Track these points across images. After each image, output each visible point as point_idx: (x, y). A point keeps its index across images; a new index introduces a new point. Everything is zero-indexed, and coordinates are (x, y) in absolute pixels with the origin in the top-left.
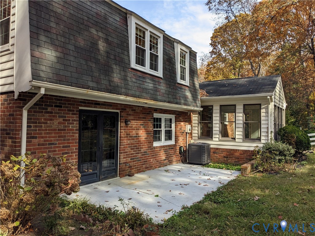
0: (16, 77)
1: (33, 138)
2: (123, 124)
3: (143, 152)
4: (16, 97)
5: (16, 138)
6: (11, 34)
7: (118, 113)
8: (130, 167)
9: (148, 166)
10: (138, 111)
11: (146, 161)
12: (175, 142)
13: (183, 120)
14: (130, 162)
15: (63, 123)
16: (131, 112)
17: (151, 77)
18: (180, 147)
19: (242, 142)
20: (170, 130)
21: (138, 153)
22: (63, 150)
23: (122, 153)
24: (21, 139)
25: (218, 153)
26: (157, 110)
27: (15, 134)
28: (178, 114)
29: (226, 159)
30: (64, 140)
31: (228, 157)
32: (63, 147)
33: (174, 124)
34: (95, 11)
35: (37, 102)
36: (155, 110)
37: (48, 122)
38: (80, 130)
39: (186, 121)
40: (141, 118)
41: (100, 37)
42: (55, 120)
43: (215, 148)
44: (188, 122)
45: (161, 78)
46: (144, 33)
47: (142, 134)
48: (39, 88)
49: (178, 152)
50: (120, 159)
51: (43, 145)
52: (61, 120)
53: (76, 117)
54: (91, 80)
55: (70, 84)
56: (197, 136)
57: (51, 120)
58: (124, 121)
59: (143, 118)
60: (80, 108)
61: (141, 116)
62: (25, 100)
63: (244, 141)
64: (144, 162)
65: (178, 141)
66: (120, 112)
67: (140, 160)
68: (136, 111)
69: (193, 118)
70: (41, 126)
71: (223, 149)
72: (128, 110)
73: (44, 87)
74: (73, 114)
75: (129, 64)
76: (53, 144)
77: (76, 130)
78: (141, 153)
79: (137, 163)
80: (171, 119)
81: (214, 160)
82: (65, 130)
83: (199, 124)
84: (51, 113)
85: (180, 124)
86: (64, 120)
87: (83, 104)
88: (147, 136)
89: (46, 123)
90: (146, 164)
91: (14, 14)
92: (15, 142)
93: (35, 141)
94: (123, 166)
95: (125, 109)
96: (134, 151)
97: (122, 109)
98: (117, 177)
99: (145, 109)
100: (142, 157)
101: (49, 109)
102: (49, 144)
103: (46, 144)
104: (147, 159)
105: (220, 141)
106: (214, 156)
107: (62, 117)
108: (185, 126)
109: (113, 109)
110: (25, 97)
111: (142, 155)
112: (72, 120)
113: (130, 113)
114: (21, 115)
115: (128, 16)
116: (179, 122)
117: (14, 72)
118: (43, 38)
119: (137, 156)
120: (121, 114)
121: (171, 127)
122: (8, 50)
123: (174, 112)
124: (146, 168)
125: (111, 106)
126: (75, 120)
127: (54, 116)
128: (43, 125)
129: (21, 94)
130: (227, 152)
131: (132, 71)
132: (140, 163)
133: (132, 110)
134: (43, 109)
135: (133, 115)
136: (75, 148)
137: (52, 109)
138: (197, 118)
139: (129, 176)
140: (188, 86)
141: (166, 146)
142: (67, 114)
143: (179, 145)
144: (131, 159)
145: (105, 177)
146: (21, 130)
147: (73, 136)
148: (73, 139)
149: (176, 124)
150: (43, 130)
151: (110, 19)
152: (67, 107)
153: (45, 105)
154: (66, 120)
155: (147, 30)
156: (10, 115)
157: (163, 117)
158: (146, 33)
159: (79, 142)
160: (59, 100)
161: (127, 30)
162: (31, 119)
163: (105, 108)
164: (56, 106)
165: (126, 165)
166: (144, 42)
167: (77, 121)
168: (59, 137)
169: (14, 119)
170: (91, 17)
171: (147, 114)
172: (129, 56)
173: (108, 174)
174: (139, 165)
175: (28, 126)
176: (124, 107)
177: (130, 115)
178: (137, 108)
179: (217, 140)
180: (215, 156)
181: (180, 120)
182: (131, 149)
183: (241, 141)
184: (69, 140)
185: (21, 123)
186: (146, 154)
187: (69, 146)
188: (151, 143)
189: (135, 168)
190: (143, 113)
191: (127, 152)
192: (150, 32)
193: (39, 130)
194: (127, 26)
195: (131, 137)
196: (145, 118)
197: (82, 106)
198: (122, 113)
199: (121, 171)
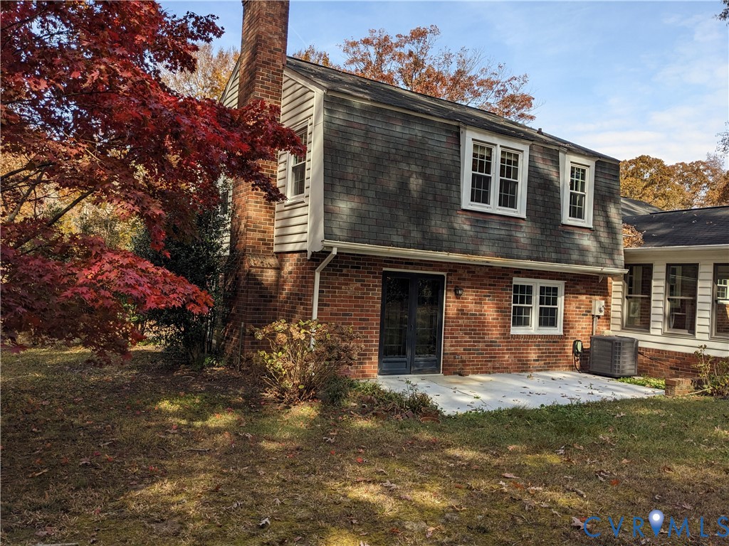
0: (310, 234)
1: (325, 305)
2: (451, 295)
3: (488, 342)
4: (308, 258)
5: (307, 304)
6: (307, 183)
7: (443, 276)
8: (463, 361)
9: (498, 365)
10: (480, 274)
11: (495, 357)
12: (564, 331)
13: (584, 291)
14: (462, 354)
15: (361, 289)
16: (466, 275)
17: (502, 219)
18: (575, 342)
19: (708, 339)
20: (554, 309)
21: (479, 342)
22: (360, 324)
23: (448, 338)
24: (312, 305)
25: (660, 360)
26: (520, 273)
27: (307, 300)
28: (571, 280)
29: (674, 373)
30: (362, 311)
31: (678, 369)
32: (360, 320)
33: (563, 297)
34: (407, 137)
35: (331, 262)
36: (515, 272)
37: (343, 287)
38: (383, 299)
39: (594, 292)
40: (486, 285)
41: (412, 172)
42: (351, 285)
43: (653, 349)
44: (598, 295)
45: (523, 219)
46: (490, 150)
47: (490, 312)
48: (332, 247)
49: (570, 349)
50: (444, 347)
51: (336, 314)
52: (359, 285)
53: (378, 282)
54: (395, 233)
55: (367, 240)
56: (620, 323)
57: (347, 284)
58: (453, 289)
59: (490, 285)
60: (384, 269)
61: (486, 281)
62: (318, 260)
63: (712, 339)
64: (490, 357)
65: (571, 330)
66: (447, 275)
67: (483, 354)
68: (476, 273)
69: (614, 288)
70: (335, 292)
71: (669, 351)
72: (460, 271)
73: (336, 246)
74: (374, 277)
75: (459, 204)
76: (347, 315)
77: (378, 299)
78: (485, 342)
79: (476, 357)
80: (557, 288)
81: (650, 372)
82: (363, 298)
83: (624, 299)
84: (347, 275)
85: (577, 297)
86: (362, 285)
87: (388, 264)
88: (498, 315)
89: (341, 288)
90: (494, 361)
91: (310, 160)
92: (306, 309)
93: (327, 309)
94: (451, 358)
95: (456, 271)
96: (470, 338)
97: (450, 270)
98: (440, 373)
99: (495, 270)
100: (487, 350)
101: (345, 271)
102: (344, 315)
103: (340, 315)
104: (497, 353)
105: (664, 335)
106: (651, 365)
107: (359, 281)
108: (591, 302)
109: (434, 270)
110: (318, 257)
111: (486, 346)
112: (373, 286)
113: (464, 276)
114: (314, 278)
115: (461, 129)
116: (574, 294)
117: (308, 228)
118: (338, 189)
119: (475, 346)
120: (447, 279)
121: (555, 303)
122: (303, 202)
123: (561, 276)
124: (494, 368)
125: (431, 265)
126: (376, 286)
127: (350, 280)
128: (337, 290)
129: (314, 254)
130: (676, 358)
131: (464, 213)
132: (482, 357)
133: (469, 272)
134: (338, 271)
135: (470, 280)
136: (375, 321)
137: (348, 271)
138: (620, 289)
139: (460, 375)
140: (590, 229)
141: (541, 336)
142: (366, 277)
143: (574, 338)
144: (464, 350)
145: (419, 370)
146: (313, 295)
147: (374, 307)
148: (373, 311)
149: (565, 297)
150: (336, 297)
151: (430, 142)
152: (367, 269)
153: (340, 266)
154: (365, 285)
155: (496, 145)
156: (303, 277)
157: (536, 284)
158: (494, 150)
159: (382, 315)
160: (356, 259)
161: (459, 152)
162: (323, 283)
163: (421, 270)
164: (352, 267)
165: (455, 358)
166: (489, 165)
167: (379, 286)
168: (355, 306)
169: (306, 282)
170: (400, 147)
171: (499, 278)
172: (459, 192)
173: (425, 365)
174: (480, 361)
175: (320, 291)
176: (453, 268)
177: (464, 279)
178: (478, 269)
179: (659, 332)
180: (654, 366)
181: (578, 290)
182: (465, 334)
183: (706, 337)
184: (368, 311)
185: (313, 287)
186: (495, 346)
187: (368, 320)
188: (506, 327)
189: (472, 365)
190: (490, 278)
191: (457, 338)
192: (501, 146)
193: (332, 296)
194: (459, 146)
195: (464, 314)
196: (495, 285)
197: (386, 266)
198: (450, 277)
199: (446, 365)
